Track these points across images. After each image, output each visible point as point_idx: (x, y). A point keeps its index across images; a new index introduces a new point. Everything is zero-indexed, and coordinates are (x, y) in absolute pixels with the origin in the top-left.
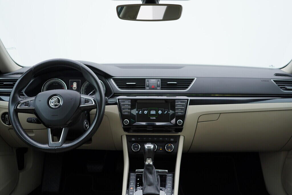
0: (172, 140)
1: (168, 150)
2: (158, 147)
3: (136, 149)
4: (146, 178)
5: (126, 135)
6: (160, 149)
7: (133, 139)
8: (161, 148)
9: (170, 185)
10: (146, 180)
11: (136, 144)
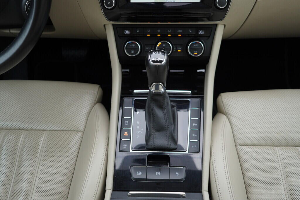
0: (201, 32)
1: (193, 54)
2: (174, 46)
3: (132, 52)
4: (152, 116)
5: (113, 25)
6: (177, 50)
7: (127, 32)
8: (180, 48)
9: (196, 125)
10: (152, 120)
11: (132, 43)
